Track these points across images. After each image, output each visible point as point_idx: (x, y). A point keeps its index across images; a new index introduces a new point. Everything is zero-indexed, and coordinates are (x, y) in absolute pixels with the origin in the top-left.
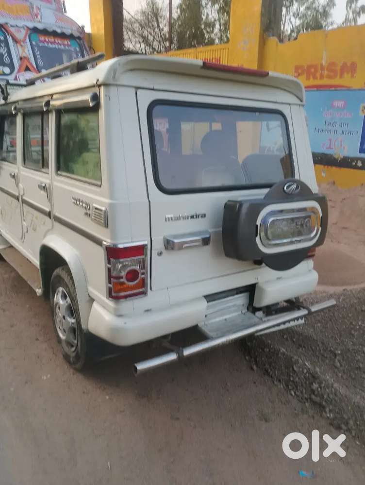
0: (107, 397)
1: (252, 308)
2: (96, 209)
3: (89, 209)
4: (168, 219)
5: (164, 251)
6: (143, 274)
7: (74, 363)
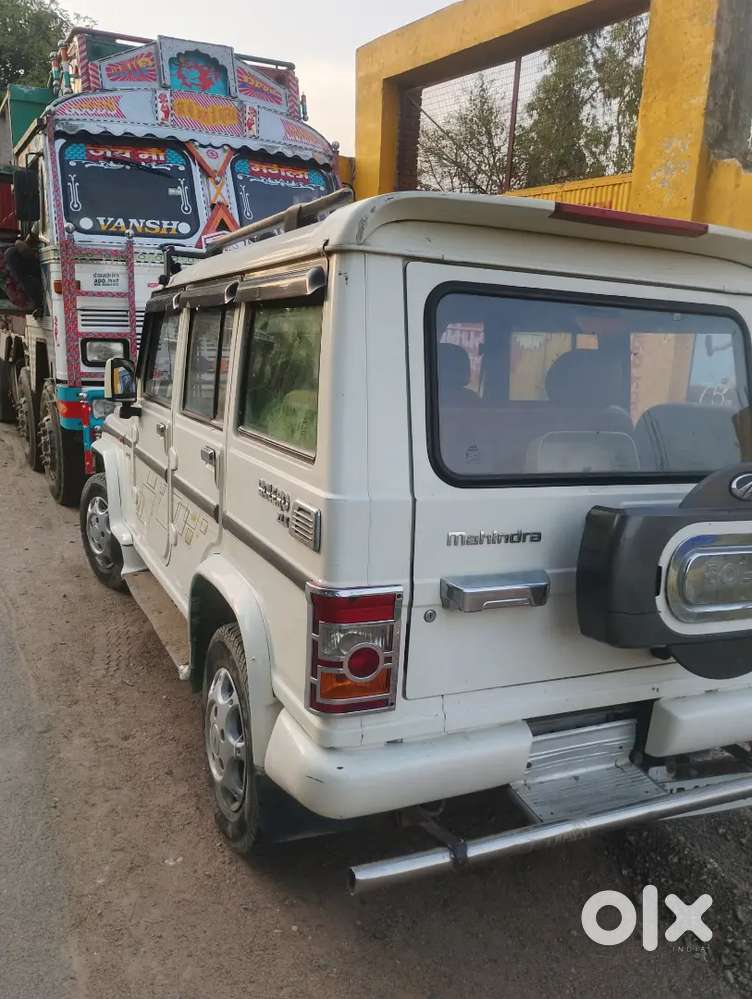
0: (295, 928)
1: (641, 756)
2: (300, 509)
3: (288, 509)
4: (453, 540)
5: (439, 610)
6: (388, 659)
7: (235, 839)
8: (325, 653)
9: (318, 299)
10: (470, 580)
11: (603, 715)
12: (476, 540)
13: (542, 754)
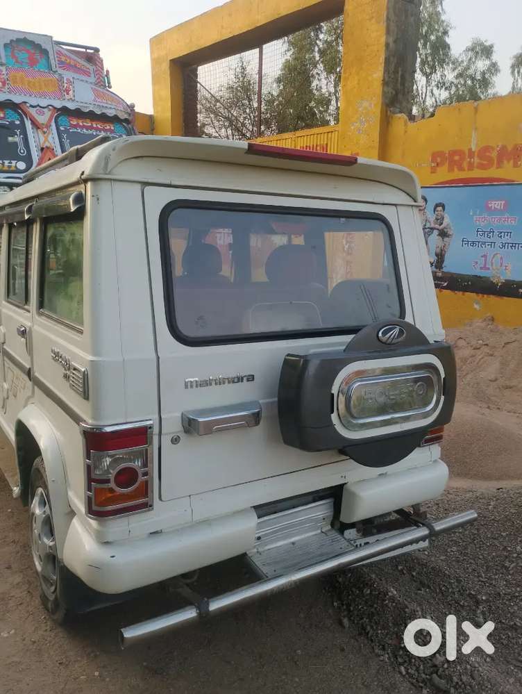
0: (97, 673)
1: (339, 525)
2: (75, 369)
3: (69, 369)
4: (189, 384)
5: (183, 436)
6: (145, 474)
7: (53, 612)
8: (97, 473)
9: (80, 215)
10: (203, 412)
11: (310, 498)
12: (206, 383)
13: (268, 530)
